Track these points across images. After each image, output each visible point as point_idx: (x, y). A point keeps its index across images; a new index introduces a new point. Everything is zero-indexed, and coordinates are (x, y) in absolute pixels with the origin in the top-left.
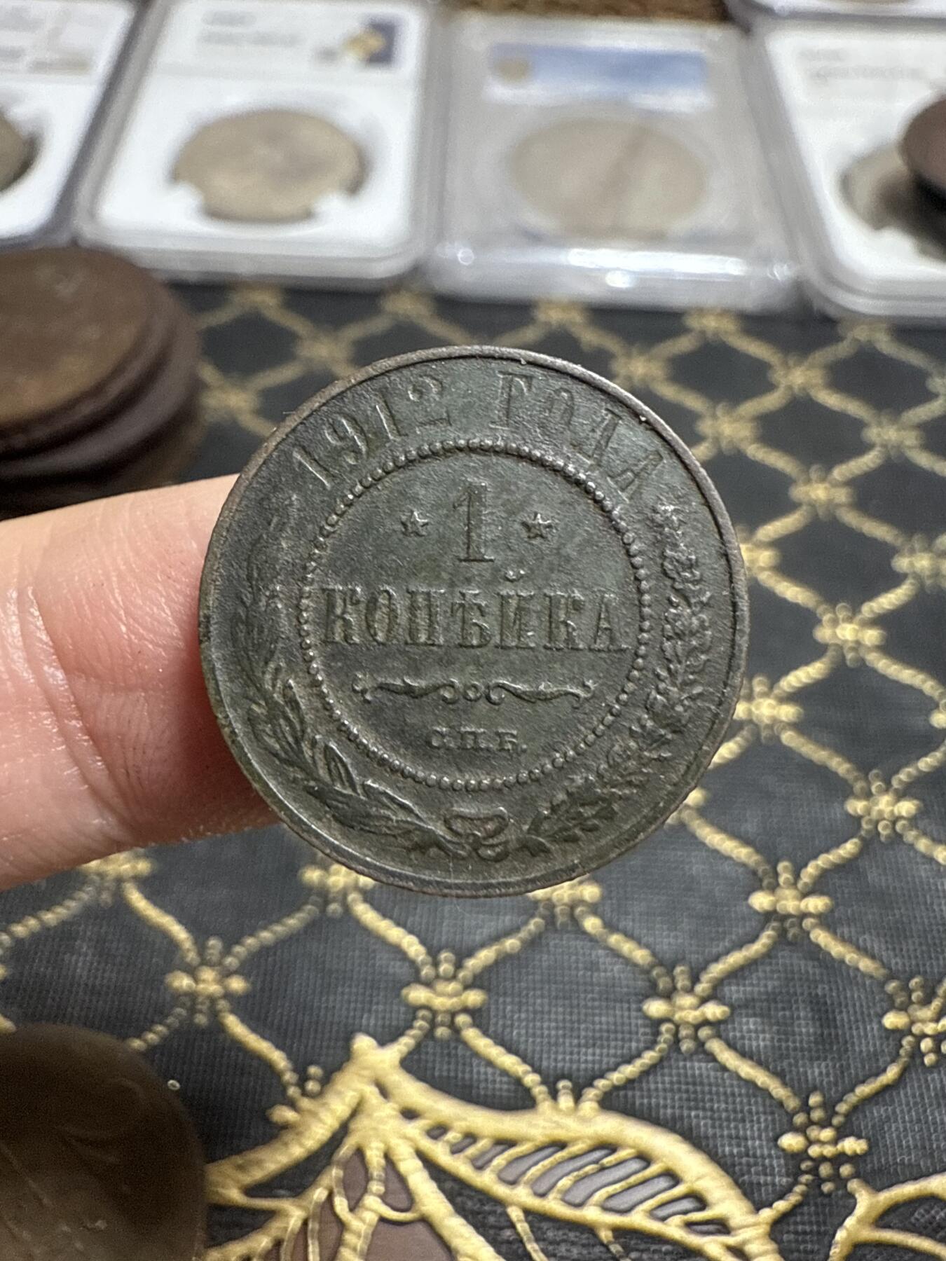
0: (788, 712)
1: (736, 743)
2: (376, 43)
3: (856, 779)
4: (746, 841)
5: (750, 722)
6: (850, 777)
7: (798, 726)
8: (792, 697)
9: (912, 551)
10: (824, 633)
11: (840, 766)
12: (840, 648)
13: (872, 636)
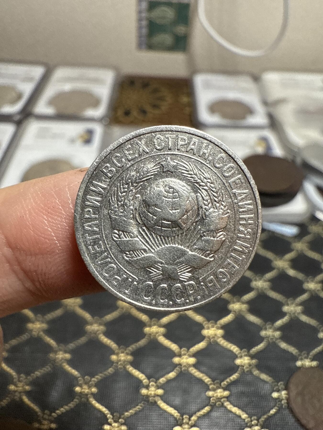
0: (192, 360)
1: (174, 372)
2: (86, 137)
3: (211, 384)
4: (175, 408)
5: (180, 364)
6: (209, 383)
7: (195, 366)
8: (194, 355)
9: (234, 303)
10: (205, 332)
11: (207, 380)
12: (209, 337)
13: (220, 332)
